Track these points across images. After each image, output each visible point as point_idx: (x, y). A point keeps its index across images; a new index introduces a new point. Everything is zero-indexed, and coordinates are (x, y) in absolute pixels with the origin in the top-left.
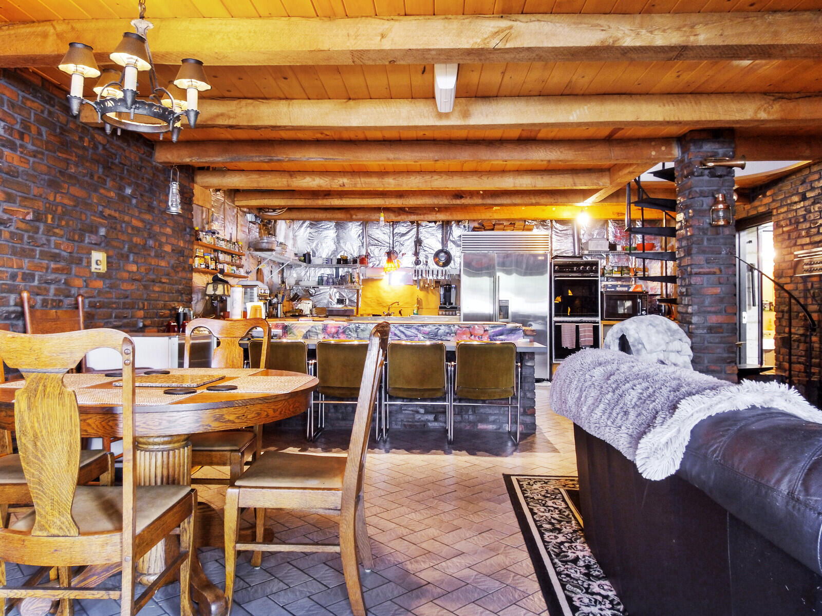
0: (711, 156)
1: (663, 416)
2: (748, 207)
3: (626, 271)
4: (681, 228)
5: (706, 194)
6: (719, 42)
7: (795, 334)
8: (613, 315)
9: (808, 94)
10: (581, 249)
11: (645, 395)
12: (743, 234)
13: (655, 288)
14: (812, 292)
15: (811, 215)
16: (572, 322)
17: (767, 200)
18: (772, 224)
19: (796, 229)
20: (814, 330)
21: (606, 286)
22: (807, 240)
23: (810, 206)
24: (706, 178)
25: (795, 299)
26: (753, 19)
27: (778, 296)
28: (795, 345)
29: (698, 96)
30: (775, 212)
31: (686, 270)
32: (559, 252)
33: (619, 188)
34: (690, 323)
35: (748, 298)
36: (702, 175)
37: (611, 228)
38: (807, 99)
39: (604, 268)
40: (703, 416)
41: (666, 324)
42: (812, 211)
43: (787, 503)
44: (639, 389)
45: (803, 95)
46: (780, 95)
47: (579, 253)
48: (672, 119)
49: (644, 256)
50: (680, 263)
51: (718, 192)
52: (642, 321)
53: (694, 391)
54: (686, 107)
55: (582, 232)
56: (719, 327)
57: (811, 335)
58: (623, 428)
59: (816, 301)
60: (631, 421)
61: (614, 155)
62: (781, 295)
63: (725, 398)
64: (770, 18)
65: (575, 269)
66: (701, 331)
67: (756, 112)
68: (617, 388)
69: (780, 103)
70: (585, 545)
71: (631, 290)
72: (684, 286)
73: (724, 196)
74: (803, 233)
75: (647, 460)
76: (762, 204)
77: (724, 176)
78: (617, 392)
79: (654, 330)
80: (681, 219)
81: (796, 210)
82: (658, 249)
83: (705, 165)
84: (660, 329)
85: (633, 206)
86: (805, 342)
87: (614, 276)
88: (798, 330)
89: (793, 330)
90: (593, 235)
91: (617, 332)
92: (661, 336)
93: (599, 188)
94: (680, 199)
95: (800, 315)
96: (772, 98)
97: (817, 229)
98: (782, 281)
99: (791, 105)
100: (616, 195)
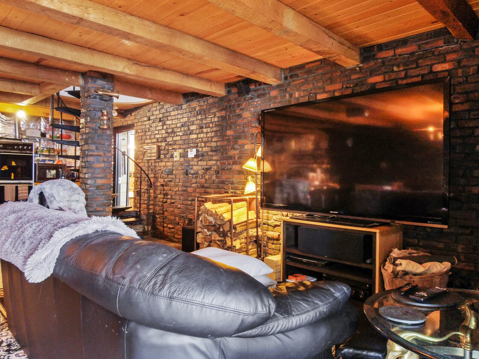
0: (101, 88)
1: (44, 242)
2: (123, 120)
3: (52, 151)
4: (83, 128)
5: (97, 110)
6: (101, 22)
7: (143, 189)
8: (42, 178)
9: (150, 65)
10: (20, 134)
11: (37, 230)
12: (120, 134)
13: (70, 162)
14: (151, 167)
15: (152, 128)
16: (13, 184)
17: (132, 118)
18: (134, 131)
19: (145, 134)
20: (151, 187)
21: (38, 160)
22: (149, 141)
23: (152, 123)
24: (98, 100)
25: (143, 171)
26: (120, 15)
27: (136, 169)
28: (143, 194)
29: (93, 51)
30: (135, 124)
31: (85, 153)
32: (4, 135)
33: (47, 97)
34: (87, 184)
35: (121, 170)
36: (95, 98)
37: (43, 123)
38: (149, 67)
39: (37, 148)
40: (68, 239)
41: (70, 185)
42: (153, 126)
43: (105, 281)
44: (34, 227)
45: (147, 65)
46: (136, 62)
47: (19, 137)
48: (77, 61)
49: (62, 142)
50: (82, 148)
51: (104, 109)
52: (54, 183)
53: (65, 225)
54: (86, 55)
55: (22, 123)
56: (102, 186)
57: (150, 189)
58: (21, 253)
59: (153, 172)
60: (26, 247)
61: (41, 75)
62: (137, 169)
63: (81, 228)
64: (129, 18)
65: (16, 147)
66: (92, 189)
67: (124, 69)
68: (21, 227)
69: (136, 66)
70: (9, 331)
71: (55, 163)
72: (84, 162)
73: (107, 112)
74: (148, 137)
75: (32, 271)
76: (129, 120)
77: (108, 101)
78: (21, 230)
79: (62, 188)
80: (83, 122)
81: (145, 125)
82: (73, 139)
83: (97, 93)
84: (66, 188)
85: (55, 110)
86: (147, 193)
87: (44, 153)
88: (144, 187)
89: (142, 187)
90: (30, 126)
91: (37, 190)
92: (66, 192)
93: (32, 95)
94: (83, 110)
95: (146, 179)
96: (132, 63)
97: (154, 136)
98: (138, 161)
99: (141, 69)
100: (44, 102)
